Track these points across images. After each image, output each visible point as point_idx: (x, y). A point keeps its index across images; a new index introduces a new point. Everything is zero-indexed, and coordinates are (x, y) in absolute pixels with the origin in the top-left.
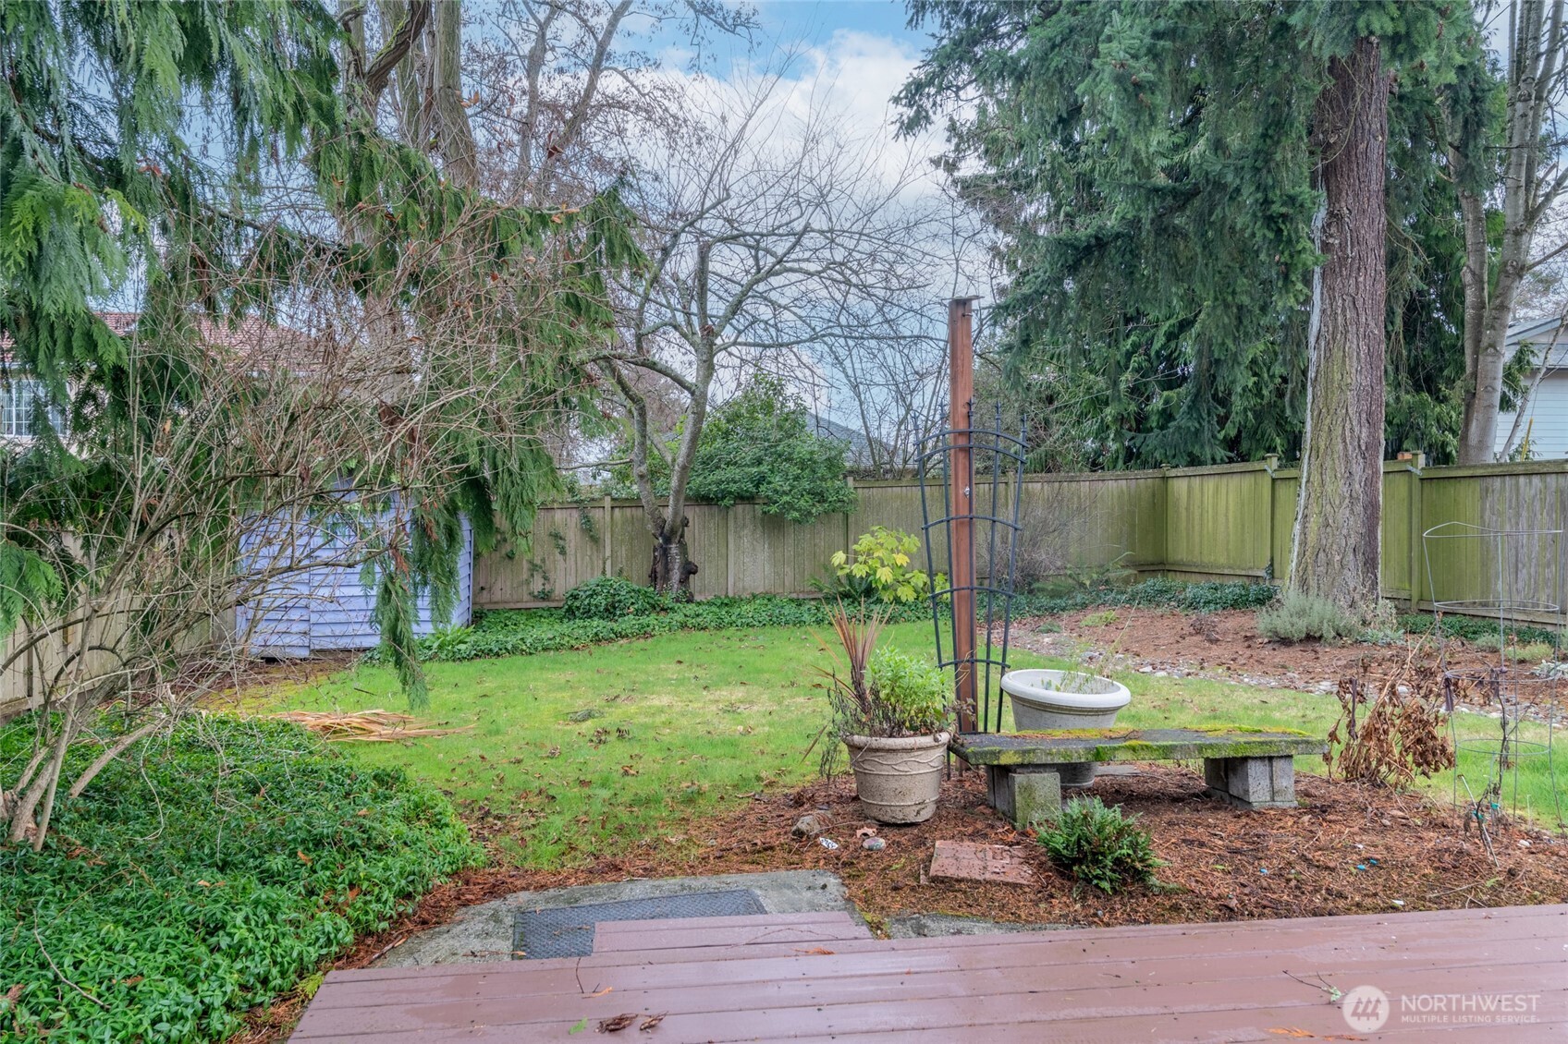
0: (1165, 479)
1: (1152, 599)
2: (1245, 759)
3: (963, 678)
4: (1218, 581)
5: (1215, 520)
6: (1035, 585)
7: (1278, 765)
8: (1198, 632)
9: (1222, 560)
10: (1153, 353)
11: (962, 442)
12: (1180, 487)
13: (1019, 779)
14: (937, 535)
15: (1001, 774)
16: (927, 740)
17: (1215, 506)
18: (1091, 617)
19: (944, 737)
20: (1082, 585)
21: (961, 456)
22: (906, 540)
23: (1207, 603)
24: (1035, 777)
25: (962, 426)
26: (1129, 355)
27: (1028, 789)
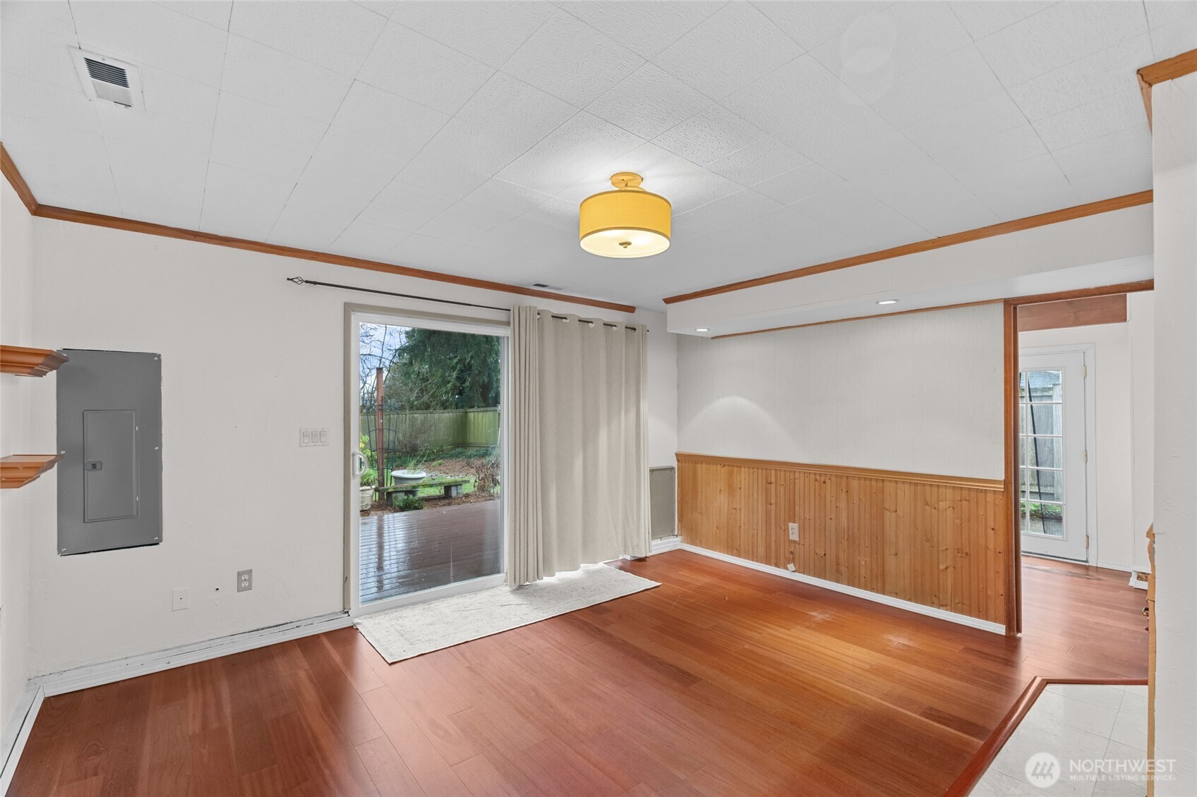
0: (466, 413)
1: (457, 456)
2: (451, 486)
3: (380, 474)
4: (478, 449)
5: (482, 428)
6: (416, 453)
7: (459, 487)
8: (468, 465)
9: (484, 442)
10: (466, 363)
11: (380, 407)
12: (471, 415)
13: (394, 495)
14: (373, 434)
15: (389, 494)
16: (369, 487)
17: (482, 422)
18: (435, 463)
19: (373, 487)
20: (433, 452)
21: (380, 412)
22: (363, 437)
23: (474, 456)
24: (398, 494)
25: (380, 403)
26: (457, 363)
27: (396, 497)
